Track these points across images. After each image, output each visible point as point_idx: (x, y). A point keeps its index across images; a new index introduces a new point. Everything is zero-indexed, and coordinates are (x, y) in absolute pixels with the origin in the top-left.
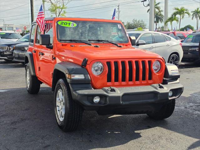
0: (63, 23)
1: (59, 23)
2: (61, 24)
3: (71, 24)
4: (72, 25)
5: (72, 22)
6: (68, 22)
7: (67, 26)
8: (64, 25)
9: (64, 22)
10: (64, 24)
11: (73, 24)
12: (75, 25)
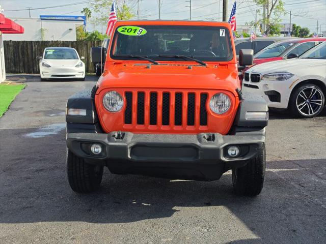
0: (126, 29)
1: (120, 30)
2: (122, 31)
3: (137, 31)
4: (139, 33)
5: (140, 28)
6: (134, 28)
7: (132, 34)
8: (126, 33)
9: (128, 27)
10: (126, 31)
11: (141, 31)
12: (144, 32)
